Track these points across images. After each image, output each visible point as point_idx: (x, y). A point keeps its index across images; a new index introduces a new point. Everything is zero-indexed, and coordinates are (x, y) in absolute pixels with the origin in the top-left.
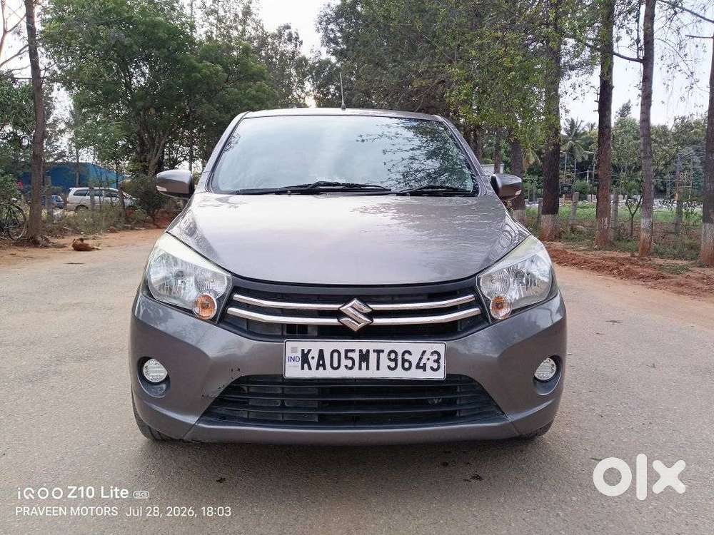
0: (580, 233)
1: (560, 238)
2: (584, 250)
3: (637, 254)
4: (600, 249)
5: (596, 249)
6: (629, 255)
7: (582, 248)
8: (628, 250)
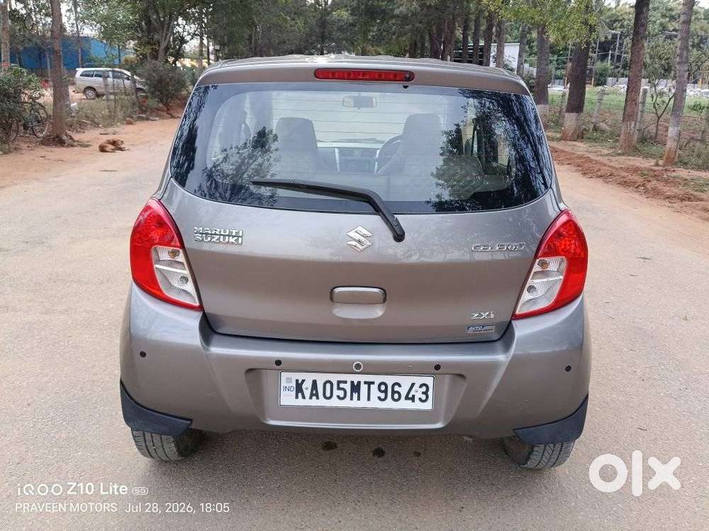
0: (603, 132)
1: (583, 138)
2: (607, 155)
3: (661, 162)
4: (623, 154)
5: (619, 154)
6: (653, 162)
7: (606, 152)
8: (652, 156)
